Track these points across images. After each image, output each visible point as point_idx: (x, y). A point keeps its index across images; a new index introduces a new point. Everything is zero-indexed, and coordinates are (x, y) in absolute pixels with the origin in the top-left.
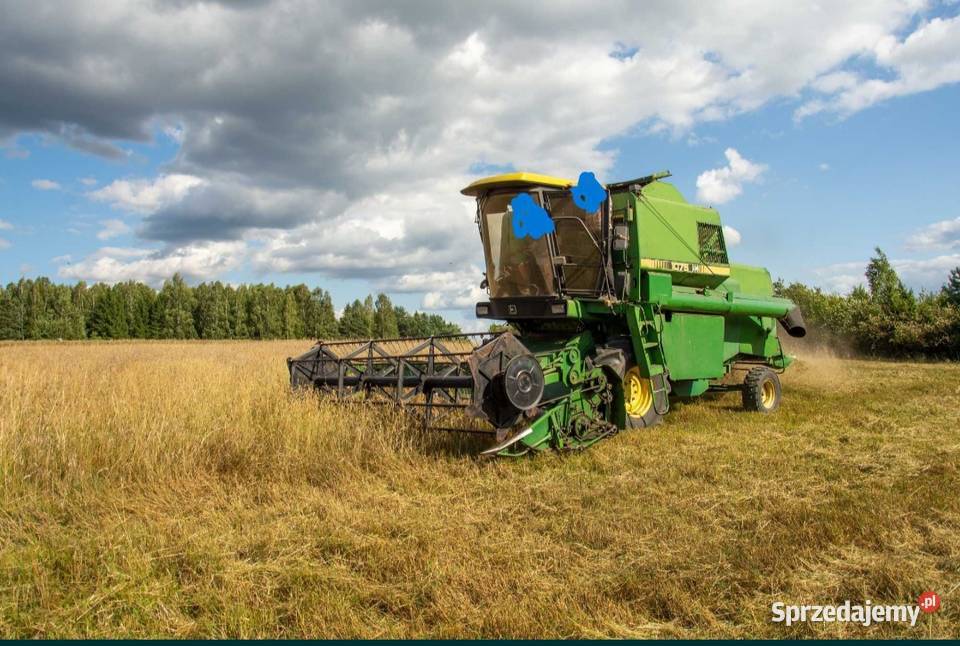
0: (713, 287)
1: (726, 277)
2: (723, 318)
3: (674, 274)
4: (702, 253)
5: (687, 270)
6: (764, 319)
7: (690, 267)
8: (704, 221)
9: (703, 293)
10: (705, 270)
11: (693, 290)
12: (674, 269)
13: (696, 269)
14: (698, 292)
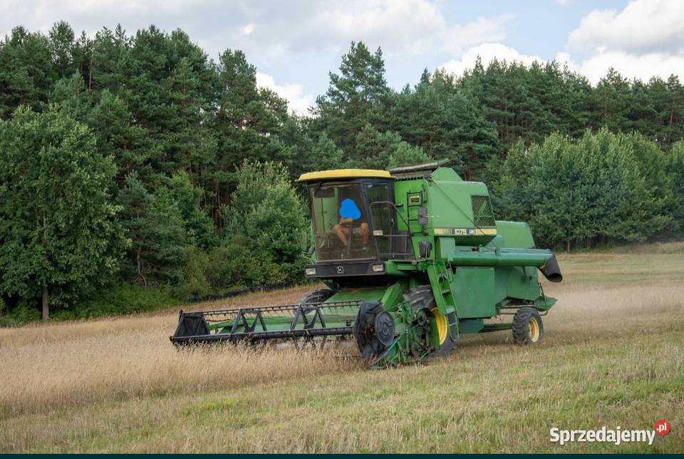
0: (484, 245)
1: (494, 236)
2: (492, 269)
3: (455, 237)
4: (475, 219)
5: (465, 234)
6: (526, 268)
7: (468, 232)
8: (474, 194)
9: (478, 250)
10: (478, 232)
11: (470, 248)
12: (457, 234)
13: (472, 232)
14: (474, 250)
